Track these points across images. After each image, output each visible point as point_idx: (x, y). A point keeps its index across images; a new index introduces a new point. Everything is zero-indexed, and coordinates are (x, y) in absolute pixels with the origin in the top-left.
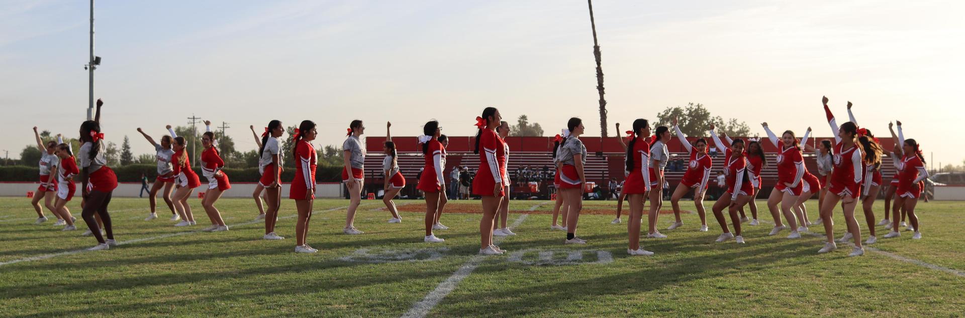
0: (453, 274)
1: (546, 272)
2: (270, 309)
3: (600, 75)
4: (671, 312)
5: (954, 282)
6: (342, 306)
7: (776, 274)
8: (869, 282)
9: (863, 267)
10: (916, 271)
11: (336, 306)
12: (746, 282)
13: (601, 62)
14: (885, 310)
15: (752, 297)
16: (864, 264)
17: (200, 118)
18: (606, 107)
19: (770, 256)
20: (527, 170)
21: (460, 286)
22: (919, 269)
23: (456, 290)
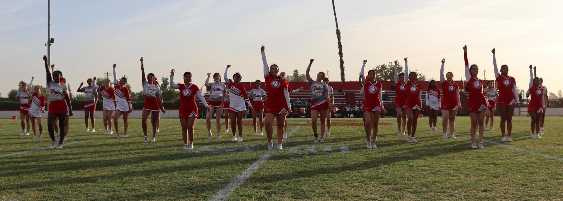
0: (257, 160)
1: (311, 158)
2: (154, 180)
3: (340, 46)
4: (383, 179)
5: (544, 161)
6: (195, 178)
7: (443, 158)
8: (496, 161)
9: (492, 154)
10: (523, 155)
11: (192, 178)
12: (426, 163)
13: (341, 39)
14: (505, 177)
15: (429, 171)
16: (493, 152)
17: (111, 73)
18: (344, 65)
19: (439, 148)
20: (299, 101)
21: (262, 166)
22: (524, 154)
23: (260, 169)
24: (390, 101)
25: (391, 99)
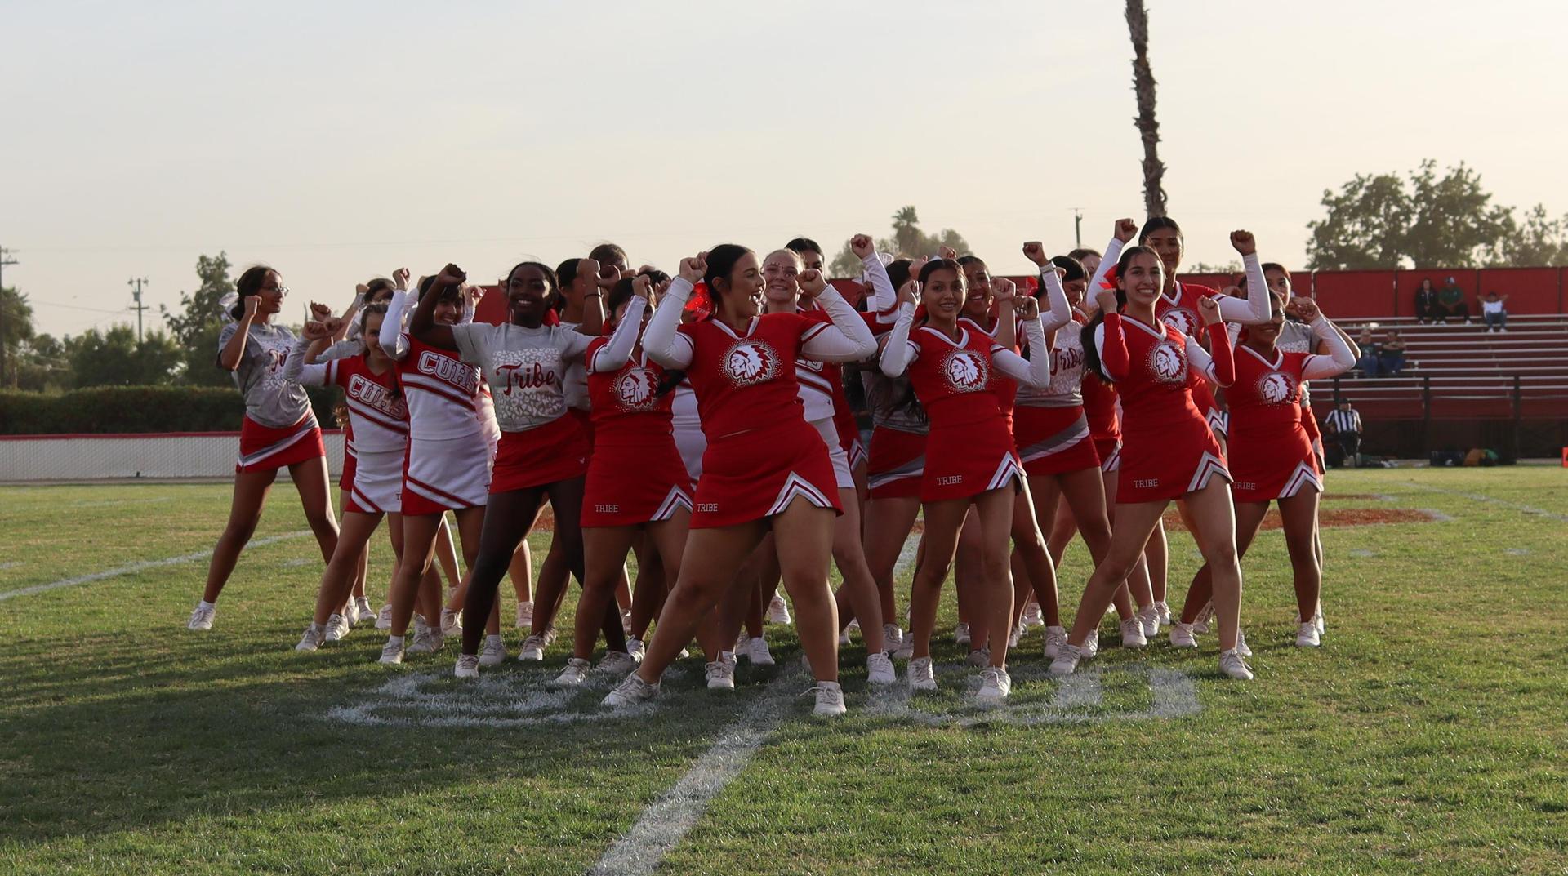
0: (689, 766)
1: (987, 752)
13: (1149, 45)
18: (1165, 183)
23: (699, 833)
24: (1410, 375)
25: (1413, 366)
